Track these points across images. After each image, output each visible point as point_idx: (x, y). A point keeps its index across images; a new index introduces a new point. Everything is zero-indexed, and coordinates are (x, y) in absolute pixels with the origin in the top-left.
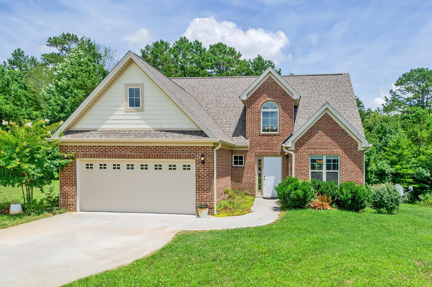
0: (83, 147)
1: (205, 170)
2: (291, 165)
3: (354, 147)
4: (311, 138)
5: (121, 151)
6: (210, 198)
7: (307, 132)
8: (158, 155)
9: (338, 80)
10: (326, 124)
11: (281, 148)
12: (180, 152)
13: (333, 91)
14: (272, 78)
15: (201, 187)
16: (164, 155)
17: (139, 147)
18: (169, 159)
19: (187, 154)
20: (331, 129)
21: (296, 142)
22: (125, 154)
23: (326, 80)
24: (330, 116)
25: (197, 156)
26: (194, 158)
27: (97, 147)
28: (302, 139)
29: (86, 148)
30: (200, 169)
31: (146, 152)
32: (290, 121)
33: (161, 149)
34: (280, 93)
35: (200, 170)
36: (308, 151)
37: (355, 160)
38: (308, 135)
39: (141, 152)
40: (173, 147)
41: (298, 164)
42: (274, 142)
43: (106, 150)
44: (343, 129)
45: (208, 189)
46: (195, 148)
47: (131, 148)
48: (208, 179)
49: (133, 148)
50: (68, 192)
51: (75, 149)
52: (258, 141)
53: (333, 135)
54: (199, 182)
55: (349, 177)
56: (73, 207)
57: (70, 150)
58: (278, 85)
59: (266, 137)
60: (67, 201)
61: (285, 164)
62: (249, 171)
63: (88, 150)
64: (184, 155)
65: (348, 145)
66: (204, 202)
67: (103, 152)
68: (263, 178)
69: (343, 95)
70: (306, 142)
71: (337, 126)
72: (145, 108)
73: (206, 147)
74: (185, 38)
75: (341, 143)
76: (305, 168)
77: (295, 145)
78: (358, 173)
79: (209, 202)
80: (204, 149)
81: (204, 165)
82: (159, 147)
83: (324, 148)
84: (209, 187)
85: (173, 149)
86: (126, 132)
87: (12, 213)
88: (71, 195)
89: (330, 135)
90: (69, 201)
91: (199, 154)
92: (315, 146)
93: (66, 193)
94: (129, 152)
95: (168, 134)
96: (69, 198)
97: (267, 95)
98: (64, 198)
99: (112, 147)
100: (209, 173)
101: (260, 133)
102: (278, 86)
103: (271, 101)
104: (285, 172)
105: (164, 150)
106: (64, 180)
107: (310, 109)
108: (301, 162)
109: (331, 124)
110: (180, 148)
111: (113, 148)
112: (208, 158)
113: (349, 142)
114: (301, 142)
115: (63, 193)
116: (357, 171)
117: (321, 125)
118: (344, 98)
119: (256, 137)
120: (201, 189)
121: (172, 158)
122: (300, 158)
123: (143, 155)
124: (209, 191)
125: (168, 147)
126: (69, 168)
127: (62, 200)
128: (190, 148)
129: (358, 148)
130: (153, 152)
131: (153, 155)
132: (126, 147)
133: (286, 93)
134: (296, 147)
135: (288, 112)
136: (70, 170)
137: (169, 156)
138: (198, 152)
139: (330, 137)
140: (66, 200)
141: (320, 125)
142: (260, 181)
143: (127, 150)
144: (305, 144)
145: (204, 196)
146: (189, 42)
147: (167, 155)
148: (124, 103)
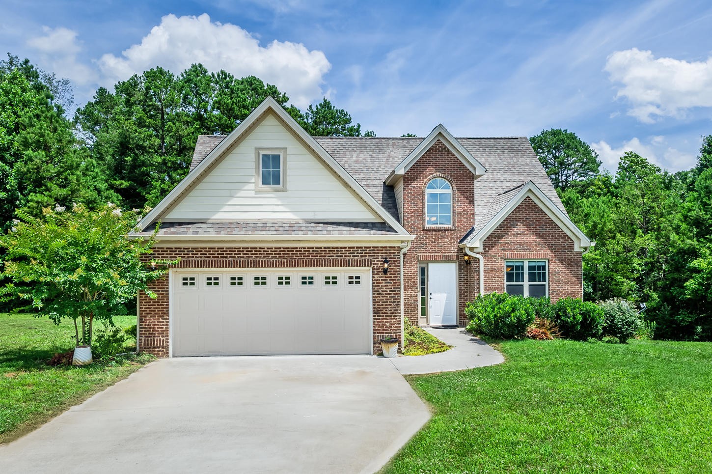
0: (182, 250)
1: (388, 283)
2: (477, 275)
3: (568, 247)
4: (506, 234)
5: (250, 255)
6: (397, 327)
7: (500, 225)
8: (311, 261)
9: (513, 147)
10: (528, 213)
11: (456, 249)
12: (348, 256)
13: (511, 163)
14: (441, 143)
15: (382, 310)
16: (322, 261)
17: (280, 248)
18: (330, 266)
19: (359, 259)
20: (535, 220)
21: (485, 240)
22: (256, 261)
23: (496, 147)
24: (533, 202)
25: (376, 262)
26: (371, 266)
27: (207, 250)
28: (494, 235)
29: (187, 251)
30: (380, 281)
31: (293, 257)
32: (469, 207)
33: (318, 251)
34: (455, 166)
35: (380, 283)
36: (503, 254)
37: (571, 266)
38: (502, 229)
39: (284, 257)
40: (337, 248)
41: (487, 273)
42: (446, 240)
43: (223, 254)
44: (552, 221)
45: (393, 313)
46: (372, 249)
47: (266, 250)
48: (393, 297)
49: (269, 250)
50: (154, 325)
51: (169, 253)
52: (422, 238)
53: (538, 229)
54: (379, 302)
55: (562, 292)
56: (163, 351)
57: (158, 254)
58: (452, 153)
59: (434, 233)
60: (152, 341)
61: (463, 273)
62: (408, 286)
63: (192, 254)
64: (354, 260)
65: (560, 243)
66: (386, 333)
67: (218, 257)
68: (429, 296)
69: (527, 169)
70: (499, 240)
71: (544, 216)
72: (289, 187)
73: (390, 247)
74: (200, 66)
75: (549, 240)
76: (498, 280)
77: (483, 245)
78: (575, 285)
79: (394, 333)
80: (387, 250)
81: (386, 276)
82: (313, 248)
83: (526, 249)
84: (395, 310)
85: (337, 251)
86: (258, 225)
87: (80, 363)
88: (160, 330)
89: (534, 229)
90: (157, 341)
91: (378, 258)
92: (513, 246)
93: (150, 328)
94: (264, 257)
95: (330, 227)
96: (156, 335)
97: (435, 168)
98: (148, 335)
99: (234, 248)
100: (394, 288)
101: (424, 227)
102: (451, 155)
103: (441, 177)
104: (463, 286)
105: (322, 253)
106: (147, 305)
107: (486, 190)
108: (492, 271)
109: (535, 212)
110: (347, 249)
111: (235, 251)
112: (392, 265)
113: (562, 240)
114: (492, 240)
115: (145, 328)
116: (573, 283)
117: (521, 214)
118: (530, 174)
119: (419, 232)
120: (382, 313)
121: (336, 266)
122: (491, 265)
123: (287, 262)
124: (394, 316)
125: (329, 248)
126: (157, 285)
127: (143, 338)
128: (363, 249)
129: (574, 249)
130: (304, 256)
131: (303, 261)
132: (258, 249)
133: (464, 165)
134: (485, 247)
135: (466, 195)
136: (158, 288)
137: (330, 263)
138: (377, 256)
139: (534, 232)
140: (151, 339)
141: (519, 214)
142: (424, 302)
143: (260, 254)
144: (498, 242)
145: (387, 324)
146: (209, 73)
147: (328, 260)
148: (254, 178)
